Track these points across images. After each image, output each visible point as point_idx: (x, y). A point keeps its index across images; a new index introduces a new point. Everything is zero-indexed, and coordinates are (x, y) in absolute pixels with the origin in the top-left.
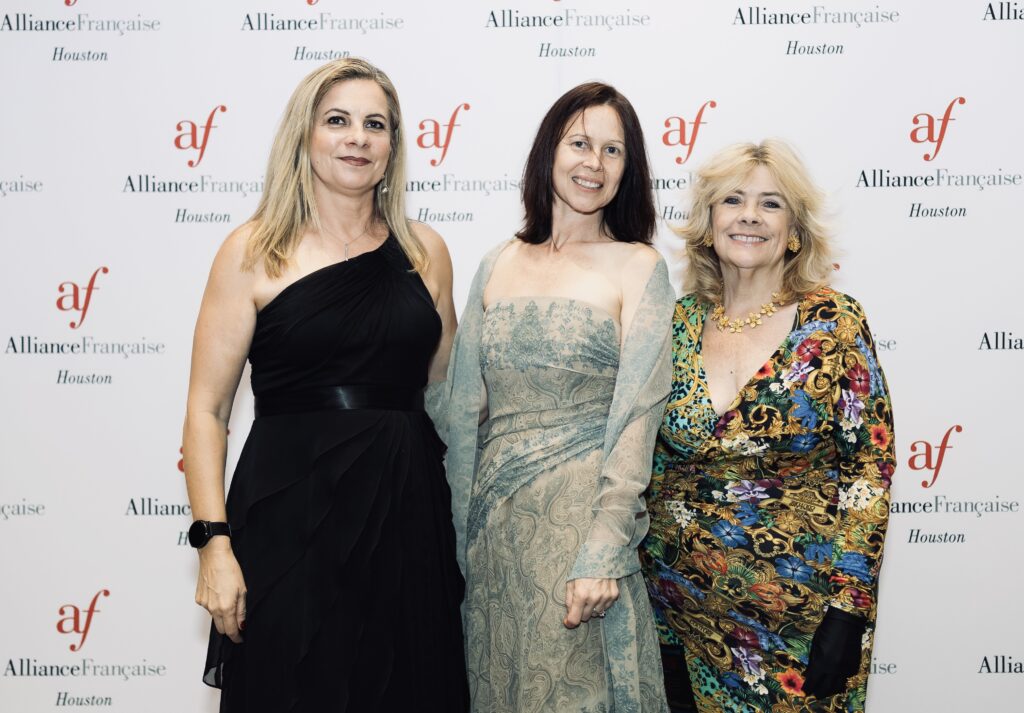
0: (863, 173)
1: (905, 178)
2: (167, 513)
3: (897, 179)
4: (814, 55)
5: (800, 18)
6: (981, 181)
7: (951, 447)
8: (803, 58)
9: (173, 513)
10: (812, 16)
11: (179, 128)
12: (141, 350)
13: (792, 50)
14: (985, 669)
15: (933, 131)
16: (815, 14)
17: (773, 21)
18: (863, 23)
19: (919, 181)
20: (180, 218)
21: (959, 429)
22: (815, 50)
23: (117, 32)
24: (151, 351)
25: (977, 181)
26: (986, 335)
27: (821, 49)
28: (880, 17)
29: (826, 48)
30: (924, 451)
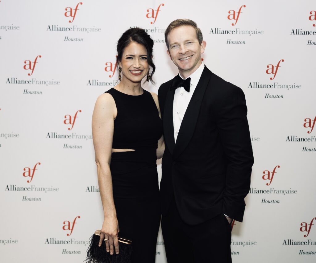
0: (250, 83)
1: (264, 85)
2: (19, 190)
3: (261, 86)
4: (236, 44)
5: (231, 32)
6: (288, 87)
7: (276, 173)
8: (232, 45)
9: (21, 190)
10: (235, 31)
11: (25, 62)
12: (11, 136)
13: (228, 42)
14: (285, 244)
15: (274, 70)
16: (236, 31)
17: (223, 33)
18: (252, 34)
19: (268, 86)
20: (25, 92)
21: (279, 167)
22: (236, 43)
23: (5, 30)
24: (15, 136)
25: (287, 87)
26: (288, 137)
27: (238, 43)
28: (257, 32)
29: (240, 42)
30: (267, 174)
